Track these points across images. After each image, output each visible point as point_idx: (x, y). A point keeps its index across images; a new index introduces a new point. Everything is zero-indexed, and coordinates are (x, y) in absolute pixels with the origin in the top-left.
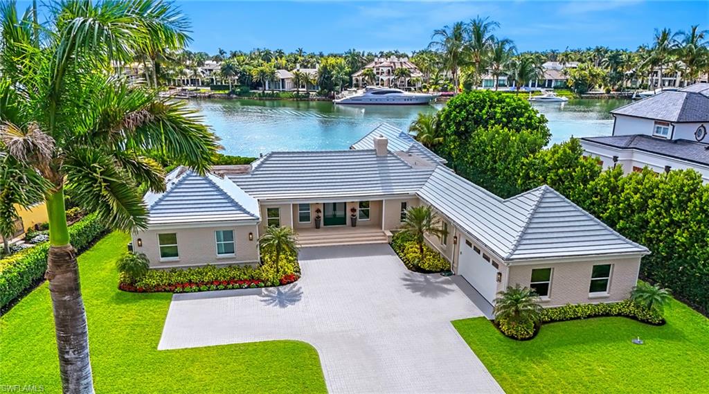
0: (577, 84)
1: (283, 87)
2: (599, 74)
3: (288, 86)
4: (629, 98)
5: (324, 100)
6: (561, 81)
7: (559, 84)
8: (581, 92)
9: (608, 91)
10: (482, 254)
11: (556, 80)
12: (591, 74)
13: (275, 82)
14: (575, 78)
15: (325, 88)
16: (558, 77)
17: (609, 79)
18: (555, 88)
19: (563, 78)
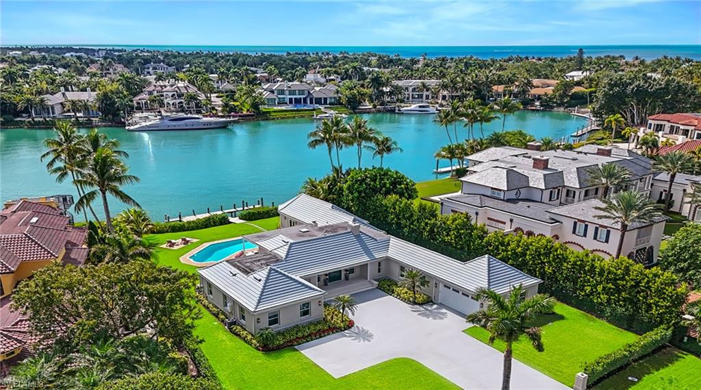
0: (349, 102)
1: (53, 113)
2: (366, 94)
3: (58, 110)
4: (392, 111)
5: (111, 126)
6: (335, 98)
7: (333, 100)
8: (354, 108)
9: (375, 106)
10: (461, 293)
11: (331, 98)
12: (360, 94)
13: (44, 108)
14: (346, 96)
15: (109, 114)
16: (332, 95)
17: (374, 97)
18: (330, 104)
19: (336, 96)
